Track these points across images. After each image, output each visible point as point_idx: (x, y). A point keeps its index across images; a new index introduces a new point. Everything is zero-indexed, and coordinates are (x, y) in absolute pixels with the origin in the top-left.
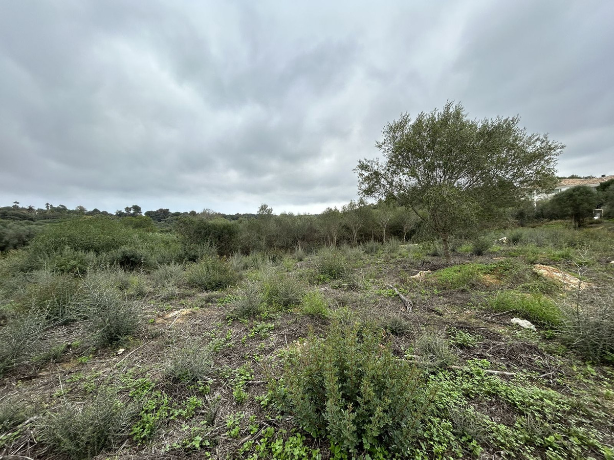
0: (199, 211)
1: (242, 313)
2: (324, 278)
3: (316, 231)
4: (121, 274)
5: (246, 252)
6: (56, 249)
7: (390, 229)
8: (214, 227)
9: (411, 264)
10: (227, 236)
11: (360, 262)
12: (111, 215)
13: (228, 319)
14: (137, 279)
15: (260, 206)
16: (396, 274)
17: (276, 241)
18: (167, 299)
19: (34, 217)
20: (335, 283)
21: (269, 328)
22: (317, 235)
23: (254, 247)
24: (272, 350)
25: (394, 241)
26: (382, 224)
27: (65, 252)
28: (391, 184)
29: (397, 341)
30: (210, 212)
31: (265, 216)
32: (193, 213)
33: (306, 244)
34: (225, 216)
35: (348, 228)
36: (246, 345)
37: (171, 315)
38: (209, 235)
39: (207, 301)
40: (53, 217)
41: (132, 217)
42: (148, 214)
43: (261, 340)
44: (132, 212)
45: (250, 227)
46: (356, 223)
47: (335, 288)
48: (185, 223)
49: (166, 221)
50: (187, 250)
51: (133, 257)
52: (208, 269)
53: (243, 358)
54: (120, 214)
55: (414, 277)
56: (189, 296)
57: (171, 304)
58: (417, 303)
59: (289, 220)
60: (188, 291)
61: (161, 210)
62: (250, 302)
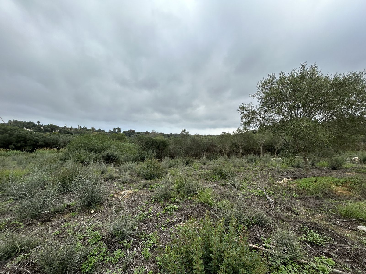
0: (150, 131)
1: (161, 196)
2: (216, 178)
3: (215, 146)
4: (104, 165)
5: (172, 157)
6: (77, 150)
7: (266, 147)
8: (156, 141)
10: (162, 147)
11: (243, 168)
12: (106, 132)
13: (152, 199)
14: (111, 169)
15: (182, 130)
16: (267, 179)
17: (190, 151)
18: (123, 183)
19: (73, 132)
20: (223, 182)
21: (175, 209)
22: (216, 149)
23: (177, 154)
24: (174, 224)
25: (267, 155)
26: (260, 143)
27: (81, 152)
28: (263, 118)
29: (259, 231)
30: (156, 132)
31: (185, 136)
32: (147, 133)
33: (209, 154)
34: (163, 135)
35: (236, 145)
36: (159, 219)
37: (123, 193)
38: (152, 146)
39: (144, 186)
40: (81, 133)
41: (116, 135)
42: (124, 132)
43: (168, 216)
44: (116, 131)
45: (175, 142)
46: (242, 142)
47: (222, 185)
48: (140, 139)
49: (133, 137)
50: (140, 154)
51: (112, 156)
52: (148, 166)
53: (155, 227)
54: (110, 132)
55: (279, 182)
56: (135, 181)
57: (125, 186)
58: (279, 202)
59: (199, 138)
60: (135, 179)
61: (131, 130)
62: (166, 190)
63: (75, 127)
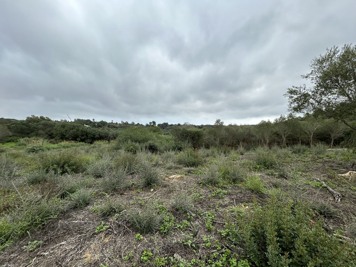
0: (182, 124)
1: (208, 182)
2: (260, 168)
3: (253, 136)
4: (150, 154)
5: (207, 147)
6: (126, 141)
7: (317, 136)
8: (190, 132)
9: (339, 164)
10: (197, 138)
11: (289, 159)
12: (144, 126)
13: (200, 184)
14: (156, 157)
15: (216, 120)
16: (323, 171)
17: (225, 141)
18: (169, 168)
19: (118, 127)
20: (268, 171)
21: (224, 193)
22: (253, 139)
23: (212, 145)
24: (226, 206)
25: (321, 146)
26: (309, 132)
27: (129, 143)
28: (319, 102)
29: (326, 221)
30: (188, 124)
31: (219, 126)
32: (179, 125)
33: (245, 144)
34: (195, 126)
35: (278, 135)
36: (211, 200)
37: (171, 177)
38: (188, 137)
39: (189, 172)
40: (124, 127)
41: (152, 127)
42: (159, 125)
43: (219, 199)
44: (152, 124)
45: (210, 133)
46: (285, 131)
47: (268, 175)
48: (176, 130)
49: (166, 129)
50: (177, 144)
51: (153, 146)
52: (188, 155)
53: (210, 207)
54: (147, 125)
55: (343, 175)
56: (179, 168)
57: (171, 171)
58: (347, 196)
59: (234, 129)
60: (178, 166)
61: (164, 123)
62: (212, 176)
63: (119, 122)
